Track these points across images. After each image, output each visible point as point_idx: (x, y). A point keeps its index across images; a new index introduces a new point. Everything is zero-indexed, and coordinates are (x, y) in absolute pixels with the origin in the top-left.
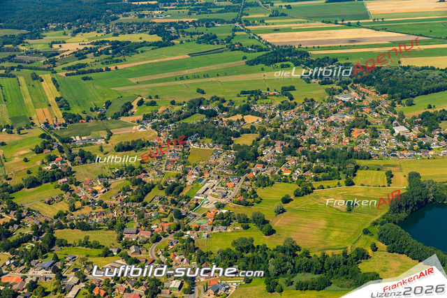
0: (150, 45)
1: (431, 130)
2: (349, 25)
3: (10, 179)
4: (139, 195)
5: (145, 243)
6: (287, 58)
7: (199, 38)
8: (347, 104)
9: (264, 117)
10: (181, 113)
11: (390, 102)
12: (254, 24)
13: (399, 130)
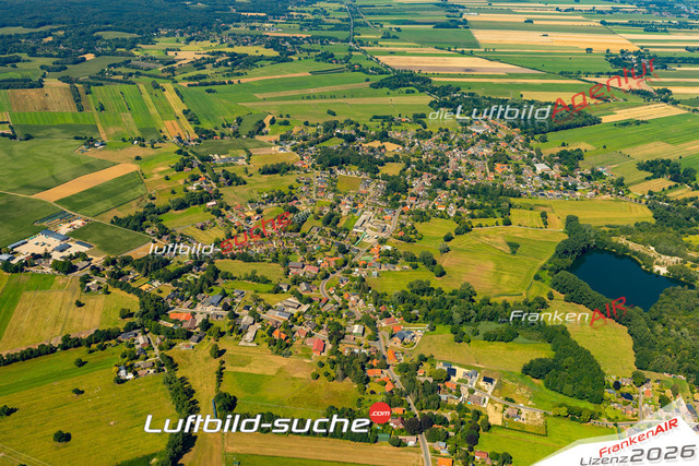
0: (269, 60)
1: (572, 169)
2: (463, 53)
3: (154, 198)
4: (296, 224)
5: (314, 279)
6: (410, 83)
7: (316, 56)
8: (483, 137)
9: (404, 146)
10: (318, 135)
11: (523, 137)
12: (368, 45)
13: (541, 168)
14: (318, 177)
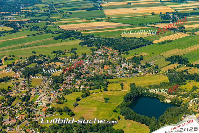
0: (8, 32)
1: (137, 64)
2: (98, 20)
4: (9, 103)
5: (14, 125)
6: (72, 35)
7: (31, 28)
8: (101, 55)
9: (64, 63)
10: (26, 63)
11: (119, 53)
12: (55, 21)
13: (124, 65)
14: (22, 81)
